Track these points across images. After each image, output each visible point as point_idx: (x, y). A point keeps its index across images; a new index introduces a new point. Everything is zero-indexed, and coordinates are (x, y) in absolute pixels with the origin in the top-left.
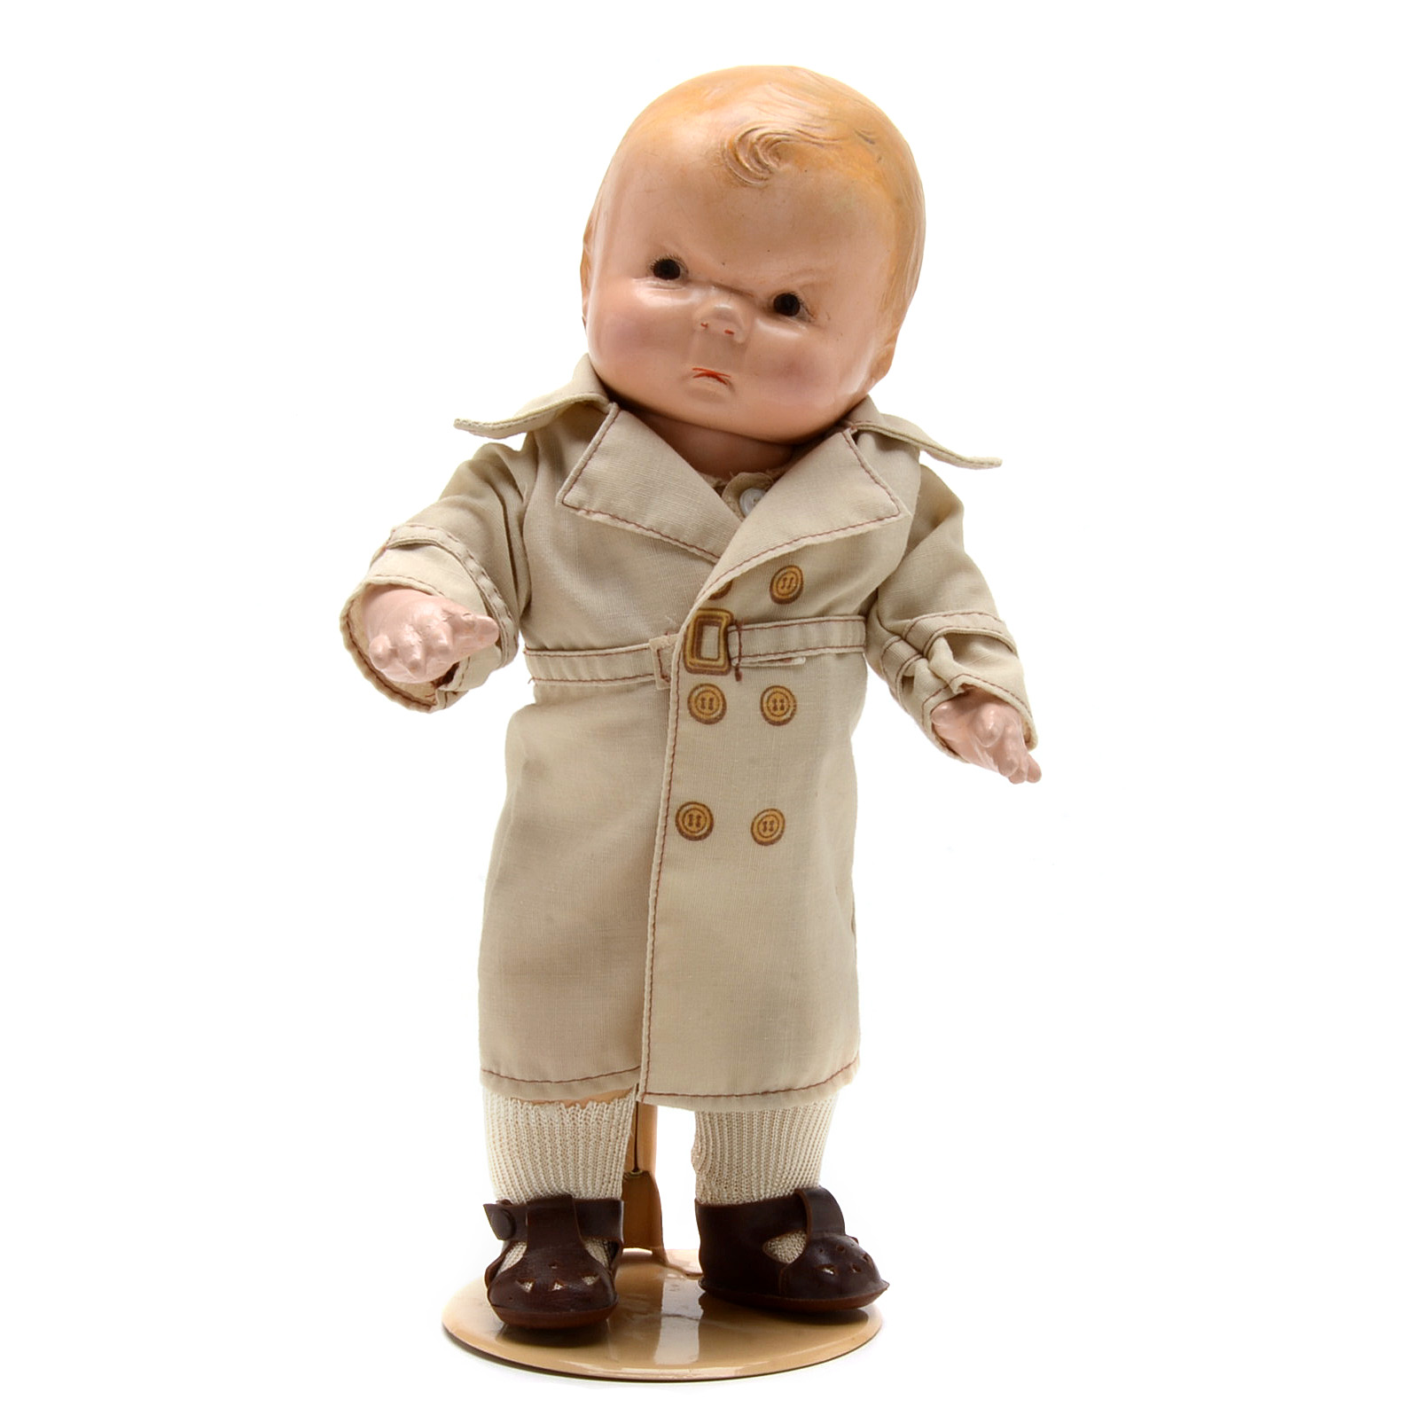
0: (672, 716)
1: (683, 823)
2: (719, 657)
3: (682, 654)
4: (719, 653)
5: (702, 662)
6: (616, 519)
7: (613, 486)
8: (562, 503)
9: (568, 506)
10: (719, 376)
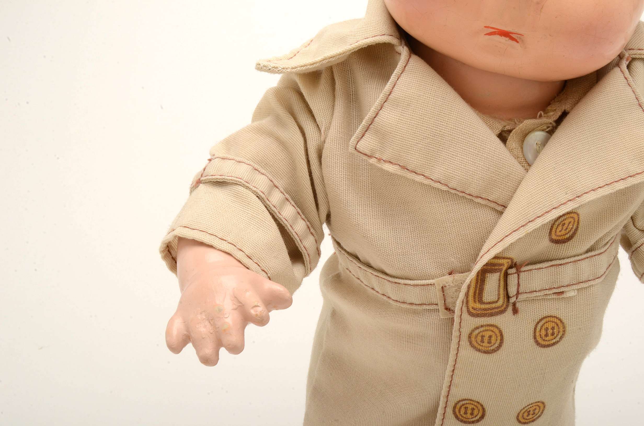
0: (454, 346)
1: (459, 412)
2: (499, 299)
3: (465, 301)
4: (499, 294)
5: (483, 306)
6: (406, 170)
7: (402, 138)
8: (356, 149)
9: (360, 152)
10: (511, 35)
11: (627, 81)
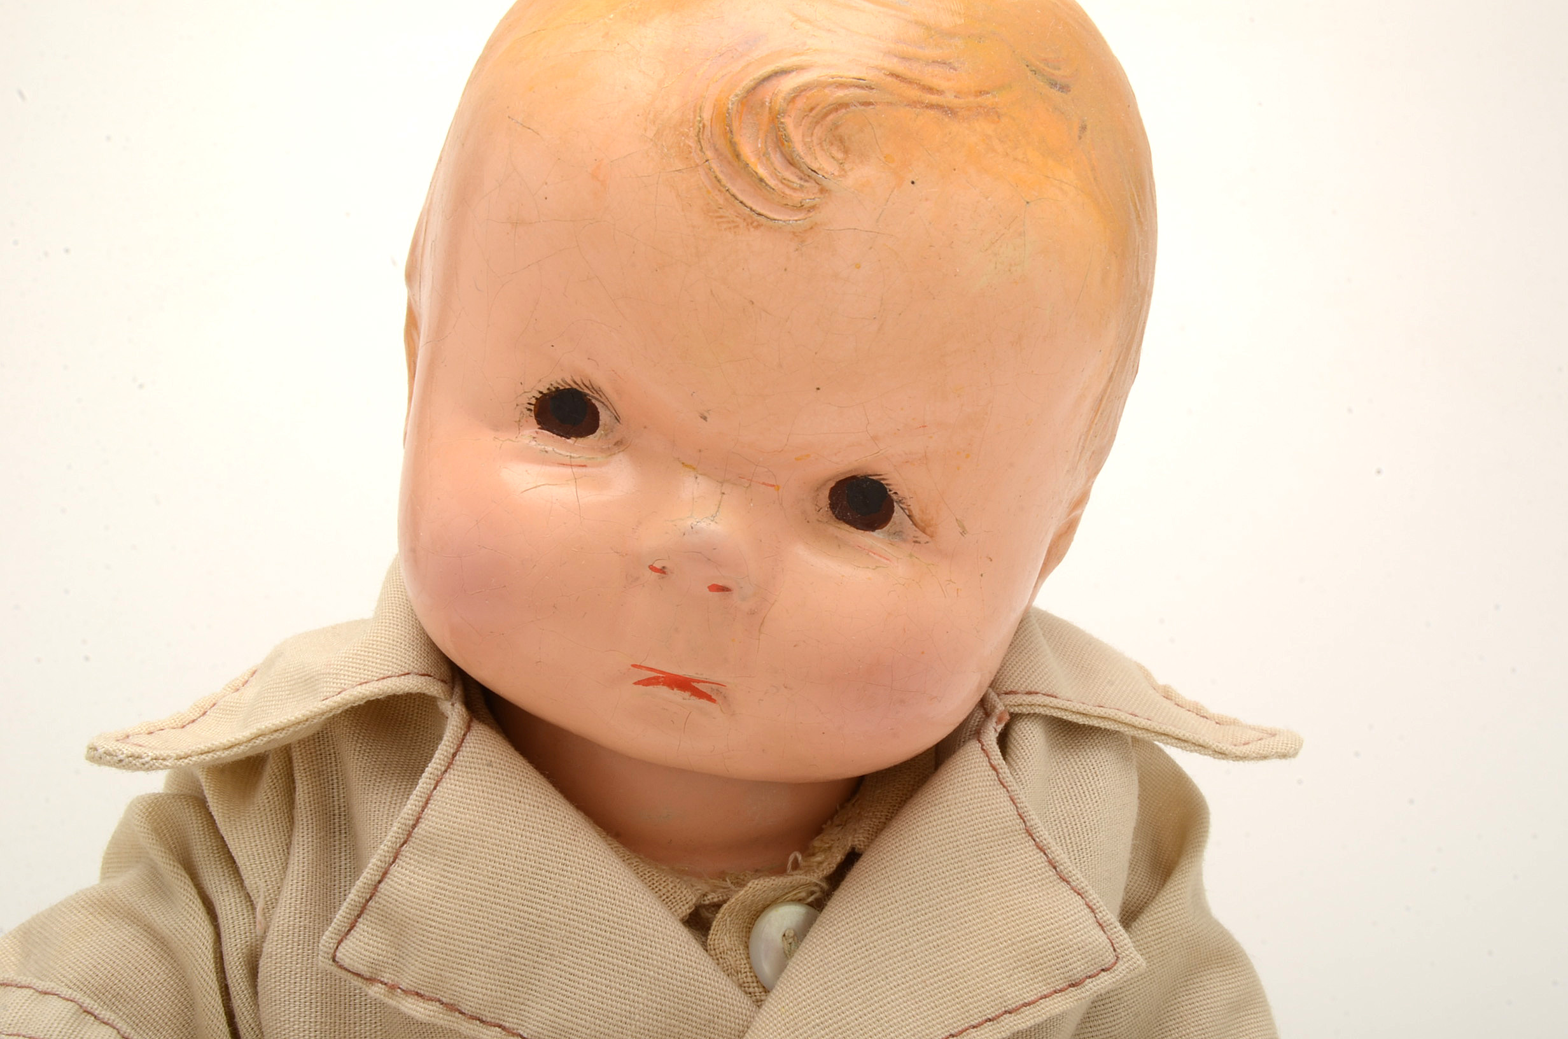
6: (457, 1013)
7: (446, 934)
8: (334, 960)
9: (346, 969)
10: (695, 684)
11: (998, 774)
